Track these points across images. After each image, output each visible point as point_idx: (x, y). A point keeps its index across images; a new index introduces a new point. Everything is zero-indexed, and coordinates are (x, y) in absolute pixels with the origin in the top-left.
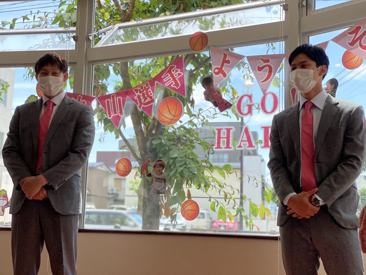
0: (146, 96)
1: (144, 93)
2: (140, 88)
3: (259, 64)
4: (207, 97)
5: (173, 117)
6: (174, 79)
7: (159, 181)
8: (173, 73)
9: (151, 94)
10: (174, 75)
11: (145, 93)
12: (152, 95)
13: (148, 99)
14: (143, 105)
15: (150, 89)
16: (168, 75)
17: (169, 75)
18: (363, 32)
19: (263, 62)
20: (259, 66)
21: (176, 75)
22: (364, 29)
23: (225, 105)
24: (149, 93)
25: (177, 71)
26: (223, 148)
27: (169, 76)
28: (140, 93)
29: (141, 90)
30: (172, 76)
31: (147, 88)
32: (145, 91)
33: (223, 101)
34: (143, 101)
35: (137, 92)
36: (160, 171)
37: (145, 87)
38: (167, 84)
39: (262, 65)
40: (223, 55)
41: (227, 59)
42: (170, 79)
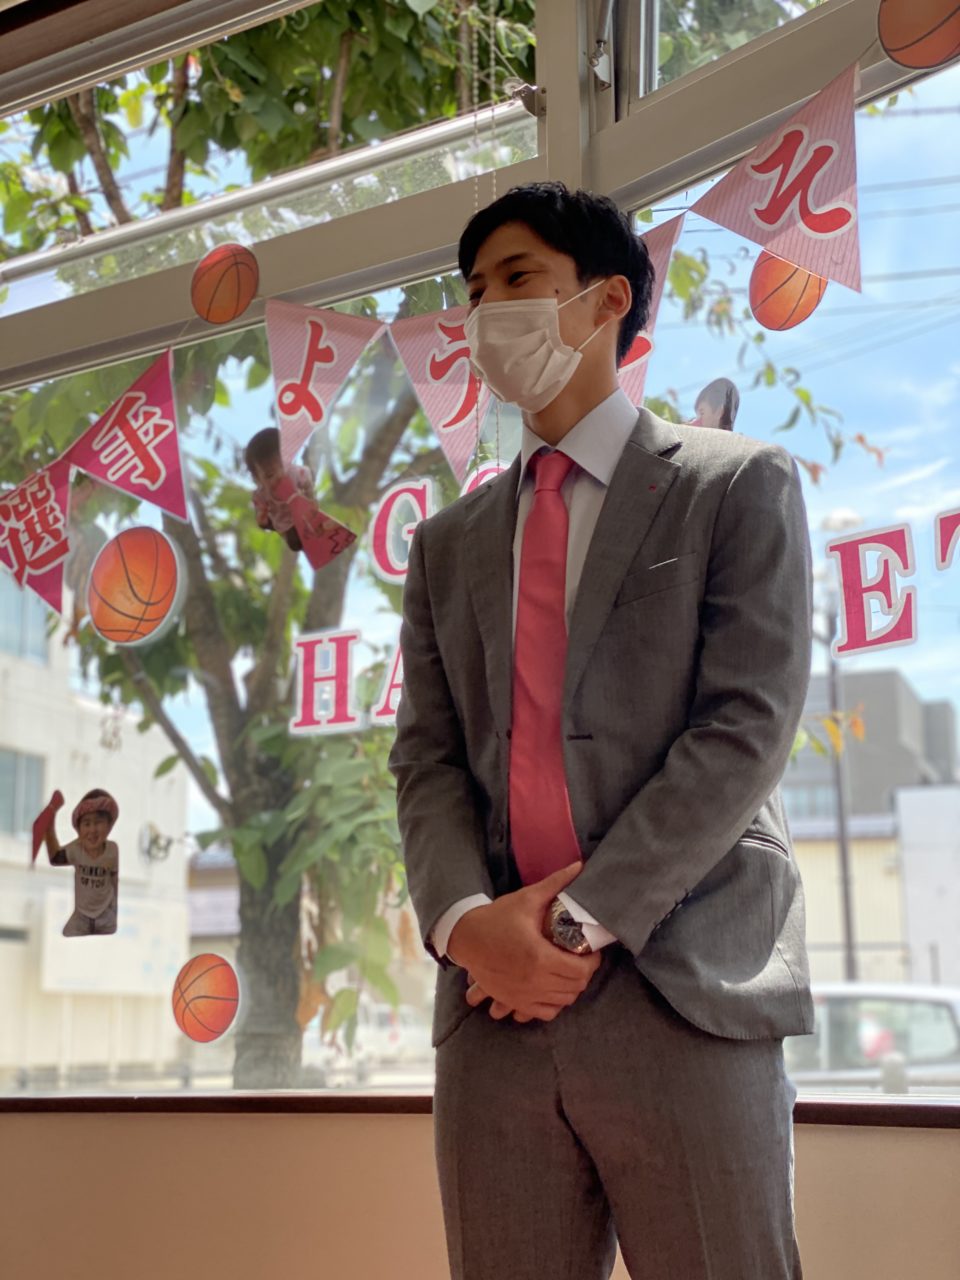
0: (38, 528)
1: (33, 517)
2: (17, 501)
3: (435, 351)
4: (266, 511)
5: (144, 606)
6: (140, 449)
7: (93, 882)
8: (135, 425)
9: (57, 520)
10: (140, 433)
11: (36, 519)
12: (59, 526)
13: (48, 544)
14: (28, 570)
15: (52, 502)
16: (115, 437)
17: (120, 434)
18: (810, 154)
19: (450, 339)
20: (434, 356)
21: (146, 433)
22: (814, 141)
23: (331, 538)
24: (51, 518)
25: (148, 416)
26: (324, 722)
27: (122, 437)
28: (18, 519)
29: (22, 508)
30: (132, 437)
31: (41, 495)
32: (33, 512)
33: (321, 526)
34: (27, 550)
35: (7, 518)
36: (96, 838)
37: (33, 495)
38: (114, 474)
39: (444, 351)
40: (309, 328)
41: (322, 345)
42: (125, 452)
